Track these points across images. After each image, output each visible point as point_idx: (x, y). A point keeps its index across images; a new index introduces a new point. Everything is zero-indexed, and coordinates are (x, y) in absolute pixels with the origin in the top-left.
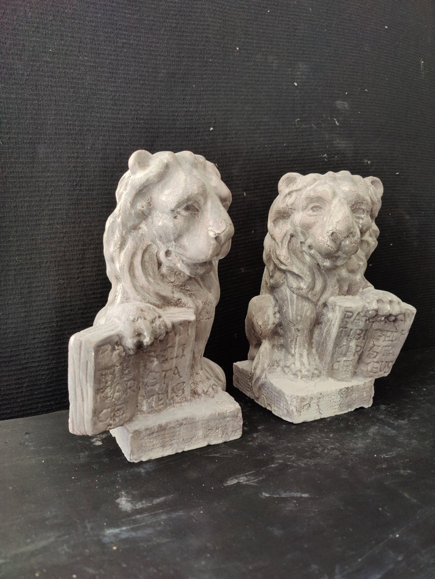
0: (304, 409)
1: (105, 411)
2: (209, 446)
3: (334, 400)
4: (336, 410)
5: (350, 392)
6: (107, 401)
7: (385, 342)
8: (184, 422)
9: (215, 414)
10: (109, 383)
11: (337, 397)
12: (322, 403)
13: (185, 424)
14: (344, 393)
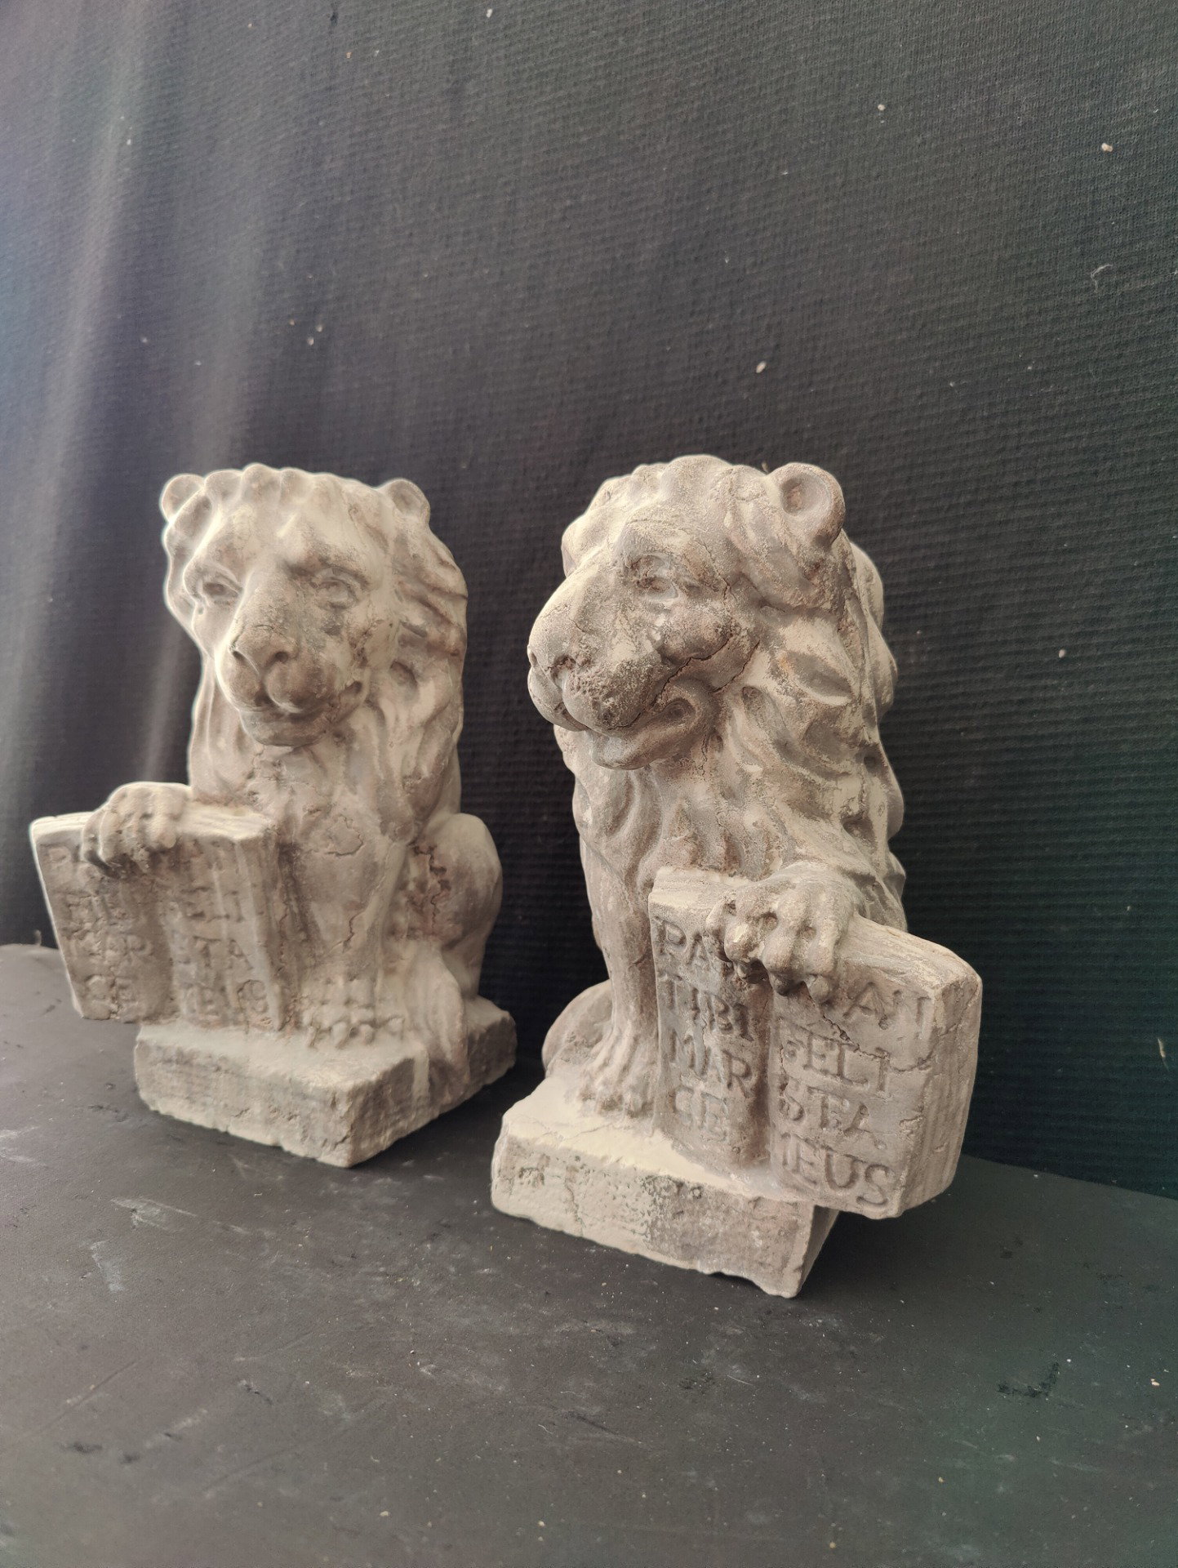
0: (525, 1179)
1: (96, 979)
2: (277, 1149)
3: (629, 1201)
4: (637, 1236)
5: (690, 1201)
6: (93, 960)
7: (811, 1071)
8: (224, 1067)
9: (284, 1076)
10: (88, 926)
11: (639, 1195)
12: (583, 1188)
13: (226, 1072)
14: (664, 1193)
